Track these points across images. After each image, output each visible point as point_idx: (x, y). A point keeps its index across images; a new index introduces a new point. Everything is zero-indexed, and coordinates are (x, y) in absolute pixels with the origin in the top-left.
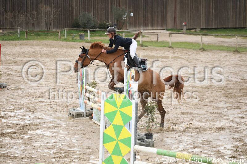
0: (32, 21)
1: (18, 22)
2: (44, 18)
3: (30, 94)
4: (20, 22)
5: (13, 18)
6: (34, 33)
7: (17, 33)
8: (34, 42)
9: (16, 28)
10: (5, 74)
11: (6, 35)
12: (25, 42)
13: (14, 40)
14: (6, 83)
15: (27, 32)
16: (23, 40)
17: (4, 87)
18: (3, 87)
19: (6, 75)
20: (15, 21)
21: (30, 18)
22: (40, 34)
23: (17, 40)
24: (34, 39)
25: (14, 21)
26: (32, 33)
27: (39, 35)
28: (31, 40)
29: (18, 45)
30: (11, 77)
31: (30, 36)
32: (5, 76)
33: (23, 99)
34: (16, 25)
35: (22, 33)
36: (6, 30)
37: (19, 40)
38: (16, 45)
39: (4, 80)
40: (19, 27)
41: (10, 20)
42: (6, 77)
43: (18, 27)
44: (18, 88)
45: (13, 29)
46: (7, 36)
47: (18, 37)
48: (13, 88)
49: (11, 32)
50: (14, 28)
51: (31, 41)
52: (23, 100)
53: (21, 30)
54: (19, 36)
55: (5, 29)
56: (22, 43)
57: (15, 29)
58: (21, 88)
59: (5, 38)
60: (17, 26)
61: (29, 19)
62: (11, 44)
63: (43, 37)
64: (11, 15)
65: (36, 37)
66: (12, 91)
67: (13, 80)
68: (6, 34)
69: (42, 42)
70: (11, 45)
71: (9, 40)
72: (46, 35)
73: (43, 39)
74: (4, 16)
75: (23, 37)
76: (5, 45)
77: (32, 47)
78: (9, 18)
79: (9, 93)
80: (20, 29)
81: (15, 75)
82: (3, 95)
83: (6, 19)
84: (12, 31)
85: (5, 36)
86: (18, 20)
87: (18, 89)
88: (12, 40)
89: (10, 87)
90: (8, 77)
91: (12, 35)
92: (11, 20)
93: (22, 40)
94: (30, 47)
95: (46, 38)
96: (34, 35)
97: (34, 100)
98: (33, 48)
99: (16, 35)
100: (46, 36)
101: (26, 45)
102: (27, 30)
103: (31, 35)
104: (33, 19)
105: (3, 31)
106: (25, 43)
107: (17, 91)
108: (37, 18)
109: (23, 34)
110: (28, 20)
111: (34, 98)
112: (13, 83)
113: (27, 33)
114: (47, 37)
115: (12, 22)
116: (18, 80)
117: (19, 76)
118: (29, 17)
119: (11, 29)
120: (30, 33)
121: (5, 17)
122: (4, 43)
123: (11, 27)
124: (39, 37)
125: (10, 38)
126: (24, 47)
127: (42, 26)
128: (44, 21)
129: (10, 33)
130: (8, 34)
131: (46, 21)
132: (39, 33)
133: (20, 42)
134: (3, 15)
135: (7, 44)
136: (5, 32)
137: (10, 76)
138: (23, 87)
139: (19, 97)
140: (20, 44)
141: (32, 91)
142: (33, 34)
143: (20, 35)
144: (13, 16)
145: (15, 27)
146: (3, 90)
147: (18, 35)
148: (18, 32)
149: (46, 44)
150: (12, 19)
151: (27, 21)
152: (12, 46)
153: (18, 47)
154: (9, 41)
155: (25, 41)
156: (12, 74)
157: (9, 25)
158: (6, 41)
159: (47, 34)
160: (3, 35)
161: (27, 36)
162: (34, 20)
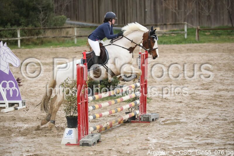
0: (207, 11)
1: (185, 14)
2: (227, 7)
3: (193, 131)
4: (188, 14)
5: (177, 8)
6: (211, 31)
7: (182, 32)
8: (209, 45)
9: (182, 24)
10: (157, 99)
11: (167, 35)
12: (195, 46)
13: (177, 42)
14: (158, 112)
15: (198, 30)
16: (193, 43)
17: (153, 120)
18: (151, 120)
19: (160, 100)
20: (180, 13)
21: (204, 8)
22: (220, 33)
23: (183, 44)
24: (210, 41)
25: (178, 13)
26: (206, 32)
27: (219, 35)
28: (204, 42)
29: (183, 51)
30: (165, 104)
31: (204, 37)
32: (158, 101)
33: (180, 140)
34: (181, 20)
35: (191, 32)
36: (166, 28)
37: (185, 43)
38: (180, 51)
39: (154, 108)
40: (186, 23)
41: (172, 12)
42: (158, 103)
43: (185, 21)
44: (175, 121)
45: (177, 26)
46: (167, 37)
47: (184, 38)
48: (167, 122)
49: (174, 31)
50: (178, 24)
51: (205, 44)
52: (180, 142)
53: (189, 27)
54: (186, 36)
55: (165, 26)
56: (190, 48)
57: (180, 25)
58: (181, 121)
59: (164, 41)
60: (183, 20)
61: (202, 9)
62: (173, 49)
63: (224, 37)
64: (174, 4)
65: (213, 38)
66: (165, 126)
67: (169, 108)
68: (165, 34)
69: (222, 46)
70: (173, 51)
71: (170, 43)
72: (229, 34)
73: (224, 41)
74: (164, 5)
75: (192, 38)
76: (163, 52)
77: (206, 54)
78: (170, 8)
79: (159, 130)
80: (187, 25)
81: (173, 101)
82: (150, 132)
83: (166, 10)
84: (175, 29)
85: (165, 36)
86: (184, 11)
87: (175, 123)
88: (174, 43)
89: (163, 119)
90: (162, 104)
91: (175, 35)
92: (174, 11)
93: (191, 43)
94: (203, 54)
95: (229, 39)
96: (211, 34)
97: (199, 141)
98: (207, 56)
99: (182, 35)
100: (229, 36)
101: (196, 50)
102: (199, 27)
103: (206, 35)
104: (209, 9)
105: (162, 28)
106: (196, 48)
107: (173, 126)
108: (216, 7)
109: (193, 32)
110: (200, 10)
111: (200, 139)
112: (169, 114)
113: (198, 32)
114: (231, 38)
115: (175, 13)
116: (177, 108)
117: (179, 102)
118: (203, 6)
119: (174, 26)
120: (204, 32)
121: (165, 7)
122: (163, 48)
123: (173, 23)
124: (217, 38)
125: (172, 40)
126: (193, 54)
127: (223, 19)
128: (227, 11)
129: (171, 32)
130: (169, 34)
131: (229, 12)
132: (219, 30)
133: (188, 46)
134: (162, 4)
135: (167, 50)
136: (164, 31)
137: (165, 102)
138: (184, 120)
139: (176, 137)
140: (188, 50)
141: (197, 126)
142: (209, 33)
143: (188, 35)
144: (177, 6)
145: (180, 23)
146: (151, 124)
147: (184, 35)
148: (184, 30)
149: (229, 49)
150: (176, 10)
151: (199, 13)
152: (175, 52)
153: (183, 55)
154: (170, 45)
155: (195, 44)
156: (169, 98)
157: (171, 20)
158: (165, 46)
159: (232, 33)
160: (161, 35)
161: (198, 36)
162: (211, 10)
